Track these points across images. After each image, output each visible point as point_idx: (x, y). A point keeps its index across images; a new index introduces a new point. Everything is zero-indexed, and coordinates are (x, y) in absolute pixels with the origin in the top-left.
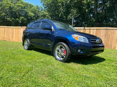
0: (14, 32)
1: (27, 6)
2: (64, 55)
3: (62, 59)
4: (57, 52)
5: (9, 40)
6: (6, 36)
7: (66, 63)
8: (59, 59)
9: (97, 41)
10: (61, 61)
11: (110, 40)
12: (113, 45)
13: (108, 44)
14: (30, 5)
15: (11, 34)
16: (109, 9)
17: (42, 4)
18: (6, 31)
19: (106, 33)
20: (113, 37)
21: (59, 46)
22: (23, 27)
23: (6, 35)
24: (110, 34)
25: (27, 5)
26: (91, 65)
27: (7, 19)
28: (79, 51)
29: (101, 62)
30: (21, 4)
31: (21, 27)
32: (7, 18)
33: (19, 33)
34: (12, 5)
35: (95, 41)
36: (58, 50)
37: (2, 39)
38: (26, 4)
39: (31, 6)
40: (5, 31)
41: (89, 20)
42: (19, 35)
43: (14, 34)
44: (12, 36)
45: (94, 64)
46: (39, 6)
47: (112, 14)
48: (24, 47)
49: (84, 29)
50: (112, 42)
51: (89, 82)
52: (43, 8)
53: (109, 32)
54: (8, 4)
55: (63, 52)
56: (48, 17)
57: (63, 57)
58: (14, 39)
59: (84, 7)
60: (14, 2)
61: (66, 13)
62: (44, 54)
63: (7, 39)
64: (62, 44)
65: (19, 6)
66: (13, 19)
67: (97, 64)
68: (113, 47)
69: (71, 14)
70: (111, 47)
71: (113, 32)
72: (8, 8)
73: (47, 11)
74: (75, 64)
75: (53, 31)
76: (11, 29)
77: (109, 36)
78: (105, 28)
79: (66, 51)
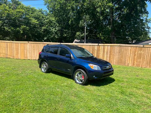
0: (19, 48)
1: (28, 11)
2: (83, 80)
3: (81, 82)
4: (77, 77)
5: (14, 57)
6: (9, 53)
7: (85, 86)
8: (79, 82)
9: (107, 67)
10: (80, 84)
11: (123, 57)
12: (126, 62)
13: (122, 60)
14: (32, 9)
15: (15, 50)
16: (126, 17)
17: (46, 6)
18: (9, 46)
19: (120, 50)
20: (126, 54)
21: (79, 72)
22: (29, 42)
23: (9, 51)
24: (123, 51)
25: (28, 9)
26: (103, 86)
27: (4, 29)
28: (94, 77)
29: (111, 83)
30: (21, 10)
31: (27, 42)
32: (4, 26)
33: (26, 49)
34: (12, 11)
35: (106, 68)
36: (77, 75)
37: (4, 56)
38: (26, 9)
39: (33, 11)
40: (7, 47)
41: (104, 29)
42: (25, 52)
43: (19, 50)
44: (17, 53)
45: (105, 86)
46: (43, 10)
47: (130, 22)
48: (41, 70)
49: (98, 45)
50: (126, 59)
51: (100, 99)
52: (48, 12)
53: (123, 49)
54: (6, 10)
55: (82, 77)
56: (55, 24)
57: (82, 81)
58: (19, 56)
59: (97, 14)
60: (12, 7)
61: (77, 20)
62: (64, 78)
63: (11, 56)
64: (81, 71)
65: (19, 12)
66: (12, 28)
67: (107, 85)
68: (126, 64)
69: (83, 21)
70: (125, 63)
71: (126, 49)
72: (5, 15)
73: (53, 16)
74: (91, 86)
75: (72, 58)
76: (15, 45)
77: (123, 53)
78: (119, 45)
79: (85, 77)
